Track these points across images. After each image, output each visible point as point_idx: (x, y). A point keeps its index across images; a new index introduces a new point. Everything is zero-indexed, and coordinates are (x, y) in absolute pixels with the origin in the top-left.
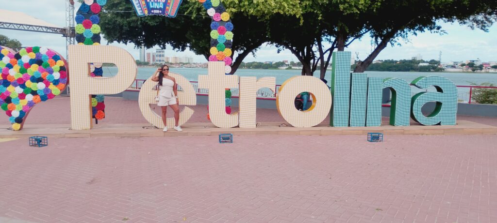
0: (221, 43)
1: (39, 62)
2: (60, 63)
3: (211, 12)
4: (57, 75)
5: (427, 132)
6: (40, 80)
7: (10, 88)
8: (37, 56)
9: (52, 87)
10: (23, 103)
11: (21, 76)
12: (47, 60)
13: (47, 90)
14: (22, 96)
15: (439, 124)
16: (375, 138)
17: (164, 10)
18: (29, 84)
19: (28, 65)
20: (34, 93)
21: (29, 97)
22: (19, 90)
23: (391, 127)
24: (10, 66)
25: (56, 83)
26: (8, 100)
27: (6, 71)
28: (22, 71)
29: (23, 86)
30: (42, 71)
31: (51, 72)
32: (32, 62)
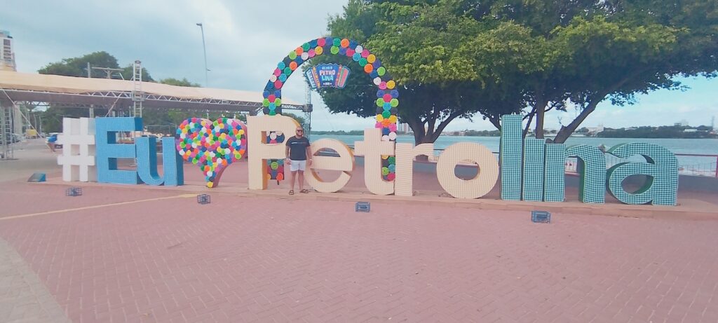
0: (387, 110)
1: (226, 131)
2: (241, 132)
3: (377, 81)
4: (239, 142)
6: (224, 146)
7: (206, 153)
8: (225, 127)
9: (235, 152)
10: (215, 165)
11: (214, 143)
12: (232, 130)
13: (231, 154)
14: (214, 160)
15: (649, 203)
16: (541, 217)
18: (219, 150)
19: (219, 134)
20: (223, 157)
21: (219, 160)
22: (212, 155)
24: (206, 135)
25: (238, 148)
26: (205, 163)
27: (204, 138)
28: (215, 139)
29: (215, 152)
30: (229, 139)
31: (235, 140)
32: (222, 131)
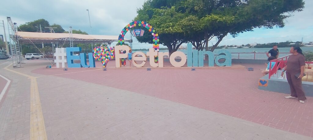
0: (156, 43)
1: (108, 50)
2: (113, 50)
3: (153, 34)
4: (112, 54)
5: (217, 68)
6: (109, 55)
7: (102, 57)
9: (111, 57)
10: (105, 61)
11: (105, 54)
12: (110, 50)
13: (110, 57)
14: (105, 59)
15: (225, 66)
16: (193, 70)
17: (140, 34)
18: (106, 56)
20: (108, 58)
22: (104, 58)
23: (207, 67)
25: (112, 55)
26: (102, 60)
27: (101, 53)
28: (105, 53)
29: (105, 57)
30: (109, 53)
31: (111, 53)
32: (107, 50)
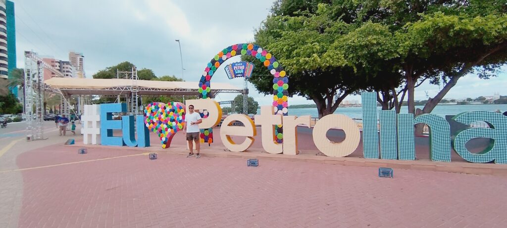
0: (280, 92)
2: (182, 111)
3: (273, 72)
4: (181, 118)
6: (173, 120)
7: (162, 125)
8: (173, 107)
9: (179, 124)
10: (167, 133)
13: (176, 126)
14: (166, 129)
15: (493, 162)
17: (243, 74)
19: (169, 113)
21: (169, 130)
22: (165, 126)
23: (424, 162)
24: (162, 113)
26: (161, 131)
27: (160, 116)
28: (167, 116)
29: (167, 124)
30: (174, 115)
31: (179, 116)
32: (171, 110)
